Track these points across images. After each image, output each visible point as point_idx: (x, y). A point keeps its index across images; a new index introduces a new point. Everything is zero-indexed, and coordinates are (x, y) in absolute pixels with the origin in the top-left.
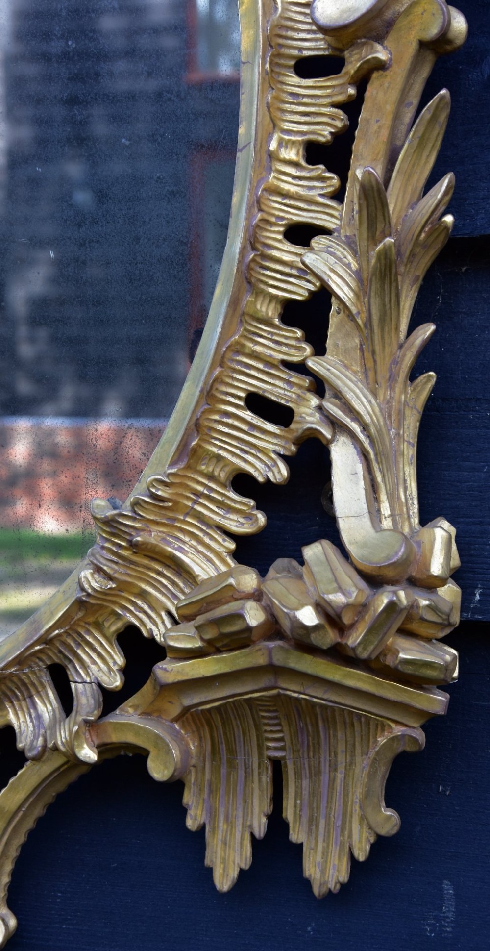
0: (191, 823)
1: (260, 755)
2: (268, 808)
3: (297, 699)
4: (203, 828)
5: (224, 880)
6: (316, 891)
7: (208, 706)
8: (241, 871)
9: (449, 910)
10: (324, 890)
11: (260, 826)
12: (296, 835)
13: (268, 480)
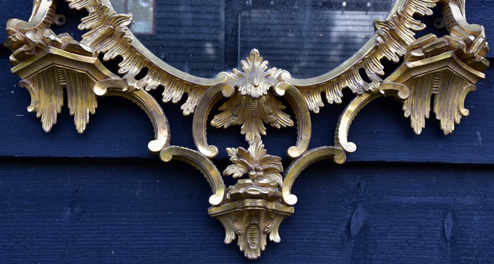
0: (406, 115)
1: (430, 93)
2: (429, 109)
3: (450, 71)
4: (410, 117)
5: (418, 131)
6: (445, 133)
7: (420, 76)
8: (423, 128)
9: (480, 139)
10: (448, 133)
11: (428, 115)
12: (438, 117)
13: (426, 15)
